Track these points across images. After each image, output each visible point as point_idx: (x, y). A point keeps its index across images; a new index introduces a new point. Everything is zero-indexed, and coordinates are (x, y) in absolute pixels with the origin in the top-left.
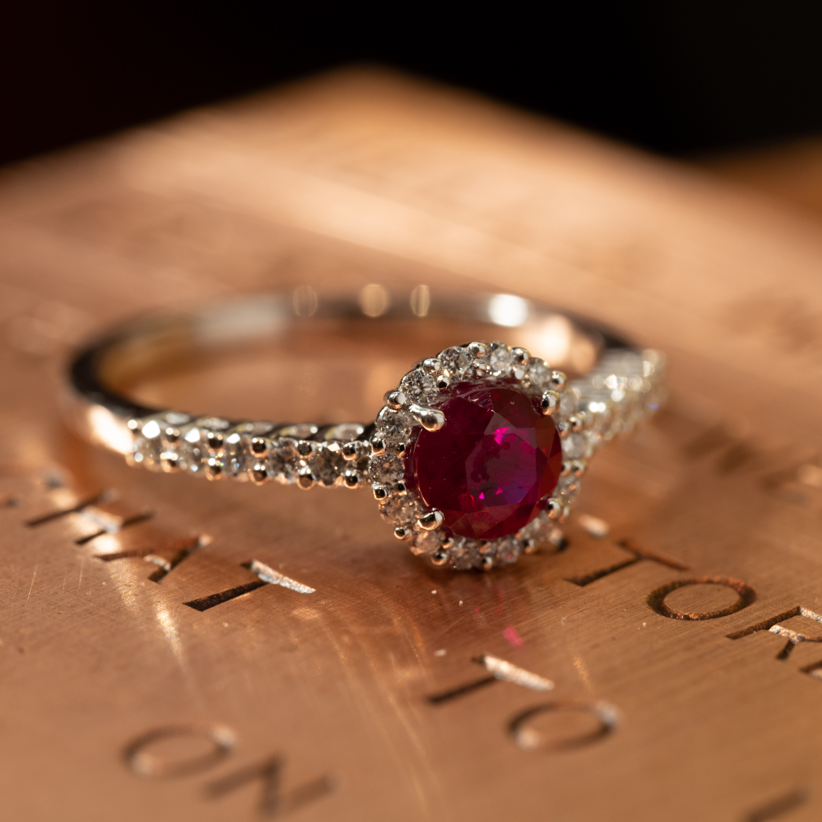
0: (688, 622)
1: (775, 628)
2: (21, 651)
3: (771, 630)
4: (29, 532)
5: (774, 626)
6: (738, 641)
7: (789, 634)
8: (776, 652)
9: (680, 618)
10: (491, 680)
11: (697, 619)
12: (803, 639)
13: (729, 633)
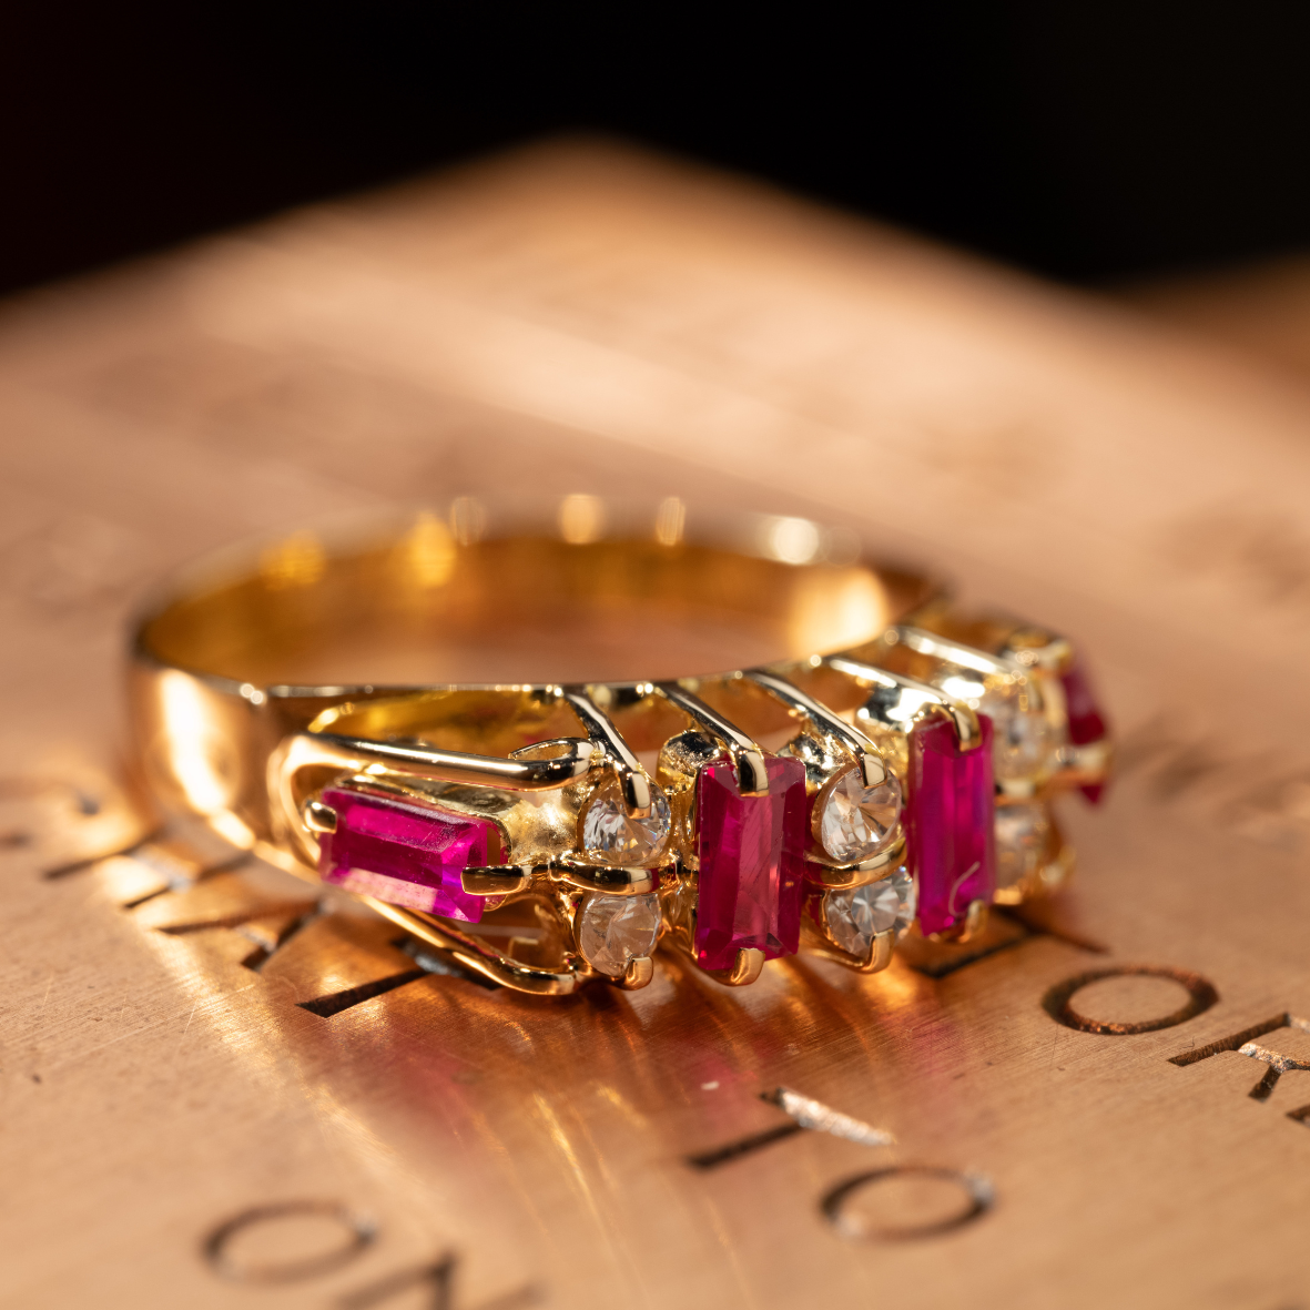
0: (1107, 1038)
1: (1249, 1048)
2: (37, 1079)
3: (1241, 1051)
4: (48, 890)
5: (1247, 1045)
6: (1189, 1068)
7: (1271, 1057)
8: (1250, 1086)
9: (1095, 1032)
10: (792, 1129)
11: (1123, 1033)
12: (1293, 1066)
13: (1173, 1055)
